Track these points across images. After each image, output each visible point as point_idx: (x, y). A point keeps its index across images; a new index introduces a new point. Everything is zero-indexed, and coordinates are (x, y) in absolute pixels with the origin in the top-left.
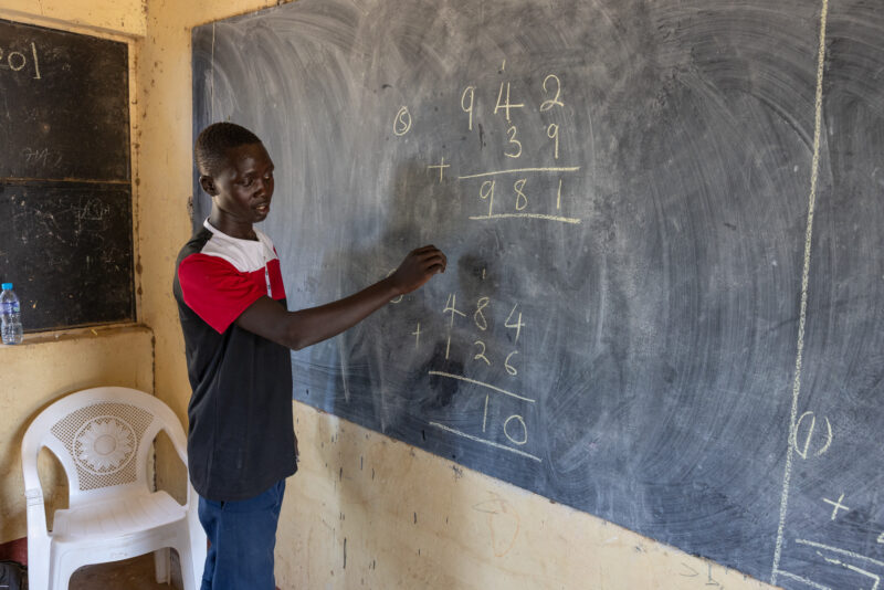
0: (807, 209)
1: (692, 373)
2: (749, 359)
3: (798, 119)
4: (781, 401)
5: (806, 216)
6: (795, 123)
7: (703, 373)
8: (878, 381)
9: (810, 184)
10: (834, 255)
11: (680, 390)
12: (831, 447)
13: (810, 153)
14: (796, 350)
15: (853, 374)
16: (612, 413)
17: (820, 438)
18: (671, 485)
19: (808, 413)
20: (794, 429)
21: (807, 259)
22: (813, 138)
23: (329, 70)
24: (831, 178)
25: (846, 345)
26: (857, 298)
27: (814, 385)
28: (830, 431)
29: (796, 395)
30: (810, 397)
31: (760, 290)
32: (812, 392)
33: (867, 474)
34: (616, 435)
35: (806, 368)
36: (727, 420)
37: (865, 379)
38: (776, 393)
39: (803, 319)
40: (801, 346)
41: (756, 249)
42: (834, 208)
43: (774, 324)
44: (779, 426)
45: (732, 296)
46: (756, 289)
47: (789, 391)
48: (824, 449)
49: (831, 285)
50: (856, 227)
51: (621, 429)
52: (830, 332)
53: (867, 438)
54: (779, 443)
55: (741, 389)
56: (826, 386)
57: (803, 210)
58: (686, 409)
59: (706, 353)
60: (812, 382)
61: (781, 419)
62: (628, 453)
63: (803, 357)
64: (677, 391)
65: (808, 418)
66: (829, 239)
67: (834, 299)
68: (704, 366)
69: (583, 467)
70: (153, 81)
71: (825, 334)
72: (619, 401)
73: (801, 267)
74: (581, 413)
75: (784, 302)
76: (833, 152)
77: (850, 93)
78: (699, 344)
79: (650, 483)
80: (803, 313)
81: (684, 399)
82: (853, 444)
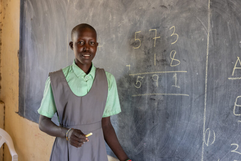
1: (174, 115)
2: (191, 109)
3: (203, 22)
4: (200, 125)
5: (206, 56)
6: (202, 23)
7: (177, 115)
8: (228, 116)
9: (207, 45)
10: (214, 70)
11: (171, 122)
12: (215, 141)
13: (207, 34)
14: (204, 106)
15: (221, 114)
16: (150, 131)
17: (212, 138)
18: (169, 158)
19: (208, 129)
20: (204, 135)
21: (207, 72)
22: (207, 28)
23: (64, 2)
24: (213, 43)
25: (218, 103)
26: (221, 86)
27: (210, 119)
28: (215, 135)
29: (204, 122)
30: (208, 123)
31: (193, 84)
32: (209, 121)
33: (226, 151)
34: (152, 139)
35: (207, 112)
36: (185, 133)
37: (224, 116)
38: (199, 122)
39: (206, 94)
40: (205, 104)
41: (192, 69)
42: (214, 54)
43: (198, 96)
44: (200, 134)
45: (185, 86)
46: (192, 83)
47: (202, 121)
48: (213, 142)
49: (213, 82)
50: (220, 61)
51: (153, 137)
52: (214, 99)
53: (225, 138)
54: (200, 141)
55: (189, 121)
56: (213, 119)
58: (172, 129)
59: (178, 107)
60: (209, 117)
61: (200, 131)
62: (155, 146)
63: (206, 108)
65: (208, 131)
66: (213, 65)
67: (215, 87)
68: (178, 112)
69: (142, 152)
70: (7, 5)
71: (212, 99)
72: (152, 126)
73: (205, 75)
74: (141, 131)
75: (200, 88)
76: (213, 33)
77: (218, 13)
78: (176, 104)
79: (162, 158)
80: (206, 92)
81: (172, 125)
82: (222, 140)
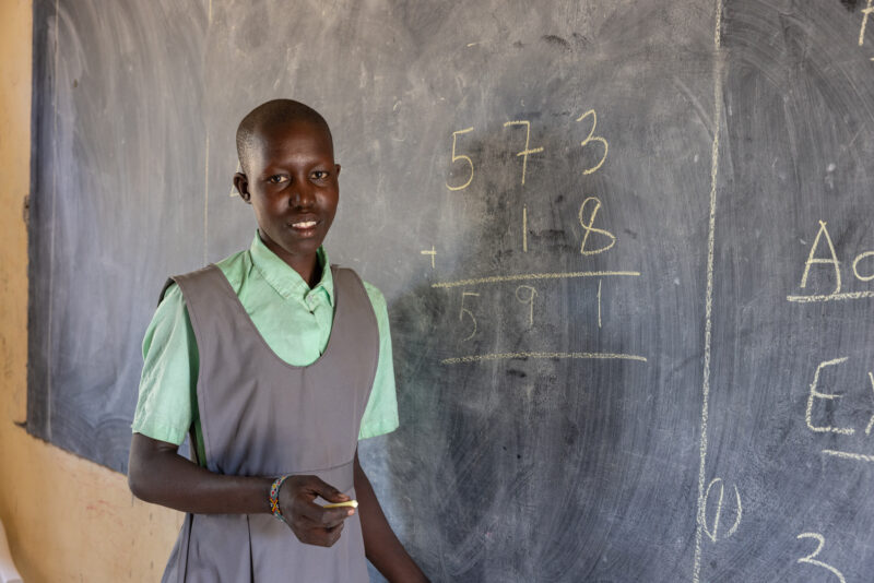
0: (709, 212)
1: (594, 432)
2: (654, 410)
3: (697, 96)
4: (687, 464)
5: (708, 218)
6: (694, 100)
7: (606, 429)
8: (786, 434)
9: (711, 177)
10: (737, 270)
11: (581, 454)
12: (740, 526)
13: (710, 140)
14: (702, 397)
15: (761, 427)
16: (509, 488)
17: (729, 514)
19: (716, 480)
20: (702, 501)
21: (710, 275)
22: (712, 119)
23: (195, 21)
24: (732, 171)
25: (751, 389)
26: (761, 325)
27: (721, 443)
28: (739, 503)
29: (703, 455)
30: (718, 458)
31: (663, 318)
32: (720, 451)
33: (779, 560)
34: (514, 519)
35: (712, 421)
36: (633, 494)
37: (773, 433)
38: (682, 455)
39: (707, 354)
40: (706, 391)
41: (657, 265)
42: (736, 210)
43: (679, 361)
44: (686, 499)
45: (634, 325)
46: (658, 317)
47: (695, 451)
48: (734, 529)
49: (735, 310)
50: (758, 234)
51: (520, 510)
52: (736, 371)
53: (777, 512)
54: (687, 523)
55: (646, 453)
56: (733, 443)
57: (704, 213)
58: (588, 480)
59: (608, 403)
60: (719, 438)
61: (689, 488)
62: (527, 544)
63: (709, 405)
64: (578, 456)
65: (716, 487)
66: (731, 250)
67: (739, 328)
68: (607, 420)
71: (731, 374)
72: (516, 471)
73: (703, 287)
74: (475, 490)
75: (688, 333)
76: (733, 137)
77: (747, 62)
78: (601, 391)
80: (707, 346)
81: (587, 466)
82: (764, 520)
